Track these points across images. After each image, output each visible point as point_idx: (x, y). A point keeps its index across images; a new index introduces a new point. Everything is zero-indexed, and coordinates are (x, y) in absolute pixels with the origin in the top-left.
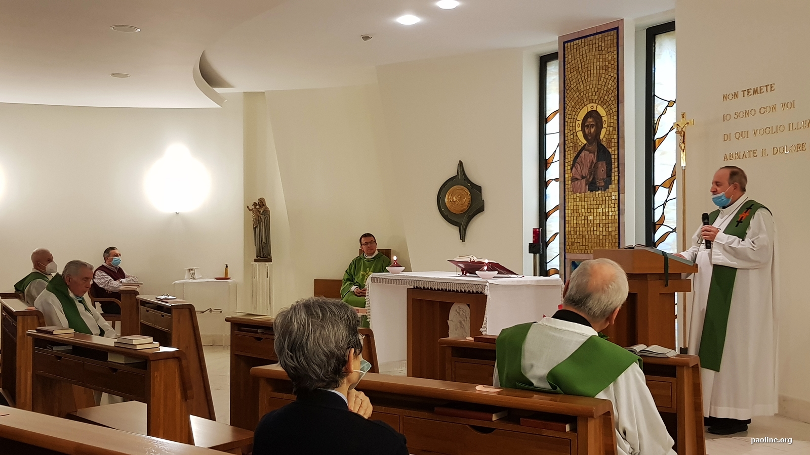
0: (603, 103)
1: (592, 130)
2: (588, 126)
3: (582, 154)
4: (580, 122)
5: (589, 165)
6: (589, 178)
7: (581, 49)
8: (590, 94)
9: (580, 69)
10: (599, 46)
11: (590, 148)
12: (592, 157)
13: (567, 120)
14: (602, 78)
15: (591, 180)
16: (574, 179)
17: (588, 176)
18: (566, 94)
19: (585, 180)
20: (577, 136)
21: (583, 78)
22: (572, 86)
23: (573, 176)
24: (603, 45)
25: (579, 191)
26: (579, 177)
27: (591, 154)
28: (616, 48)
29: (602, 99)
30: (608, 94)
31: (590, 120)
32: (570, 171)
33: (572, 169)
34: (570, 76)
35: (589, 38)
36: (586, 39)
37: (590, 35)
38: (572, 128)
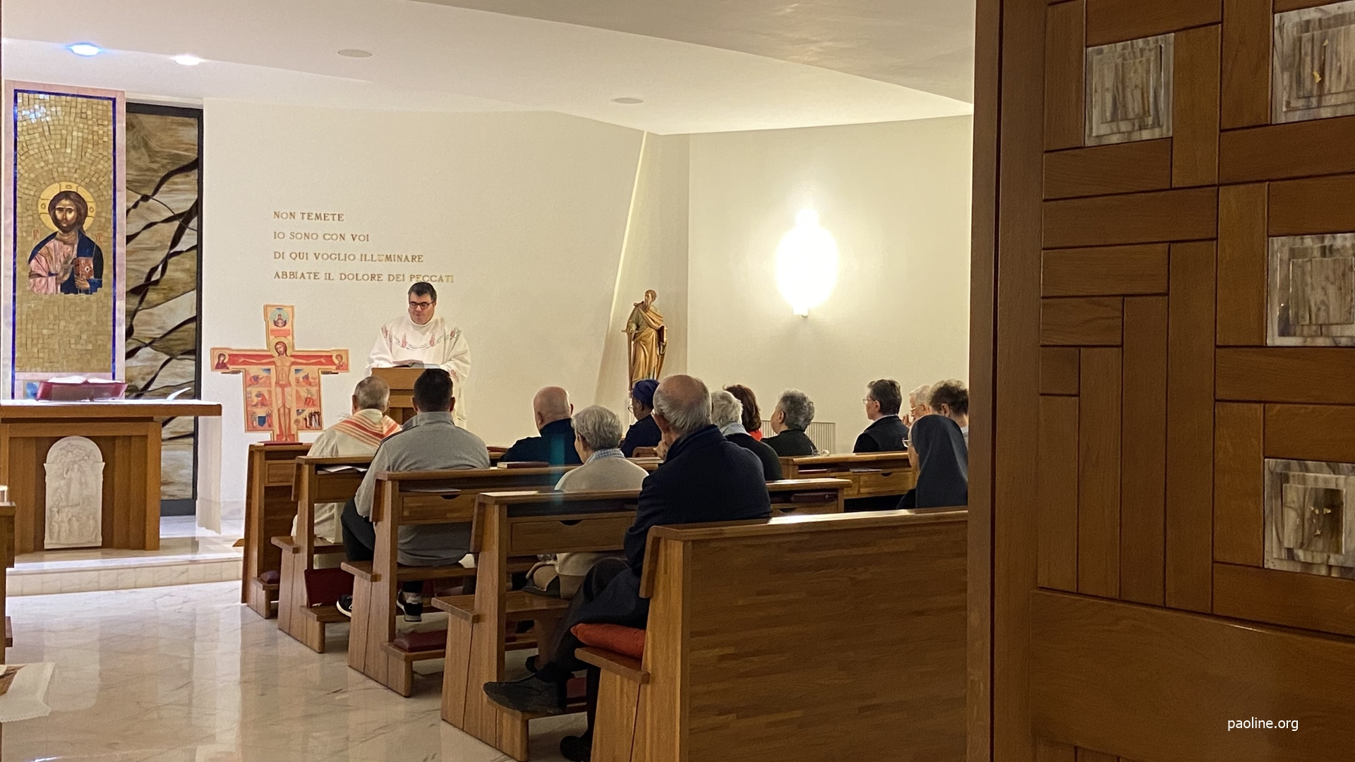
0: (87, 187)
2: (61, 210)
4: (47, 203)
5: (62, 260)
6: (64, 275)
7: (48, 108)
8: (65, 170)
9: (47, 134)
11: (66, 238)
12: (69, 249)
13: (18, 194)
15: (66, 278)
16: (33, 275)
17: (61, 274)
18: (18, 160)
20: (39, 218)
21: (53, 147)
22: (31, 152)
24: (89, 113)
25: (43, 291)
26: (44, 274)
27: (65, 246)
28: (112, 123)
29: (87, 180)
30: (96, 175)
31: (65, 202)
32: (25, 263)
33: (30, 260)
34: (27, 138)
35: (64, 97)
36: (58, 97)
37: (67, 95)
38: (28, 207)
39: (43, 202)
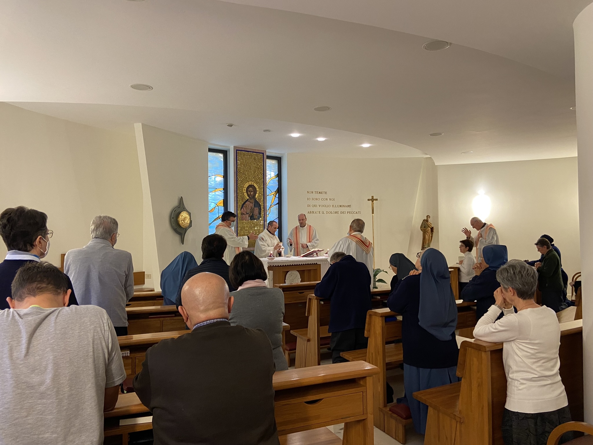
0: (257, 183)
1: (252, 193)
2: (249, 191)
3: (247, 203)
4: (246, 189)
5: (250, 208)
6: (250, 214)
7: (245, 156)
8: (250, 177)
9: (245, 165)
10: (255, 158)
11: (251, 201)
12: (252, 205)
13: (238, 186)
14: (256, 172)
15: (251, 215)
16: (242, 214)
17: (250, 213)
18: (238, 174)
19: (248, 215)
20: (244, 194)
21: (247, 169)
22: (241, 171)
23: (242, 212)
24: (257, 158)
25: (245, 219)
26: (245, 213)
27: (251, 204)
28: (263, 161)
29: (256, 181)
30: (259, 179)
31: (250, 188)
32: (240, 210)
33: (241, 209)
34: (240, 166)
35: (250, 152)
36: (248, 152)
37: (251, 152)
38: (241, 190)
39: (245, 188)
